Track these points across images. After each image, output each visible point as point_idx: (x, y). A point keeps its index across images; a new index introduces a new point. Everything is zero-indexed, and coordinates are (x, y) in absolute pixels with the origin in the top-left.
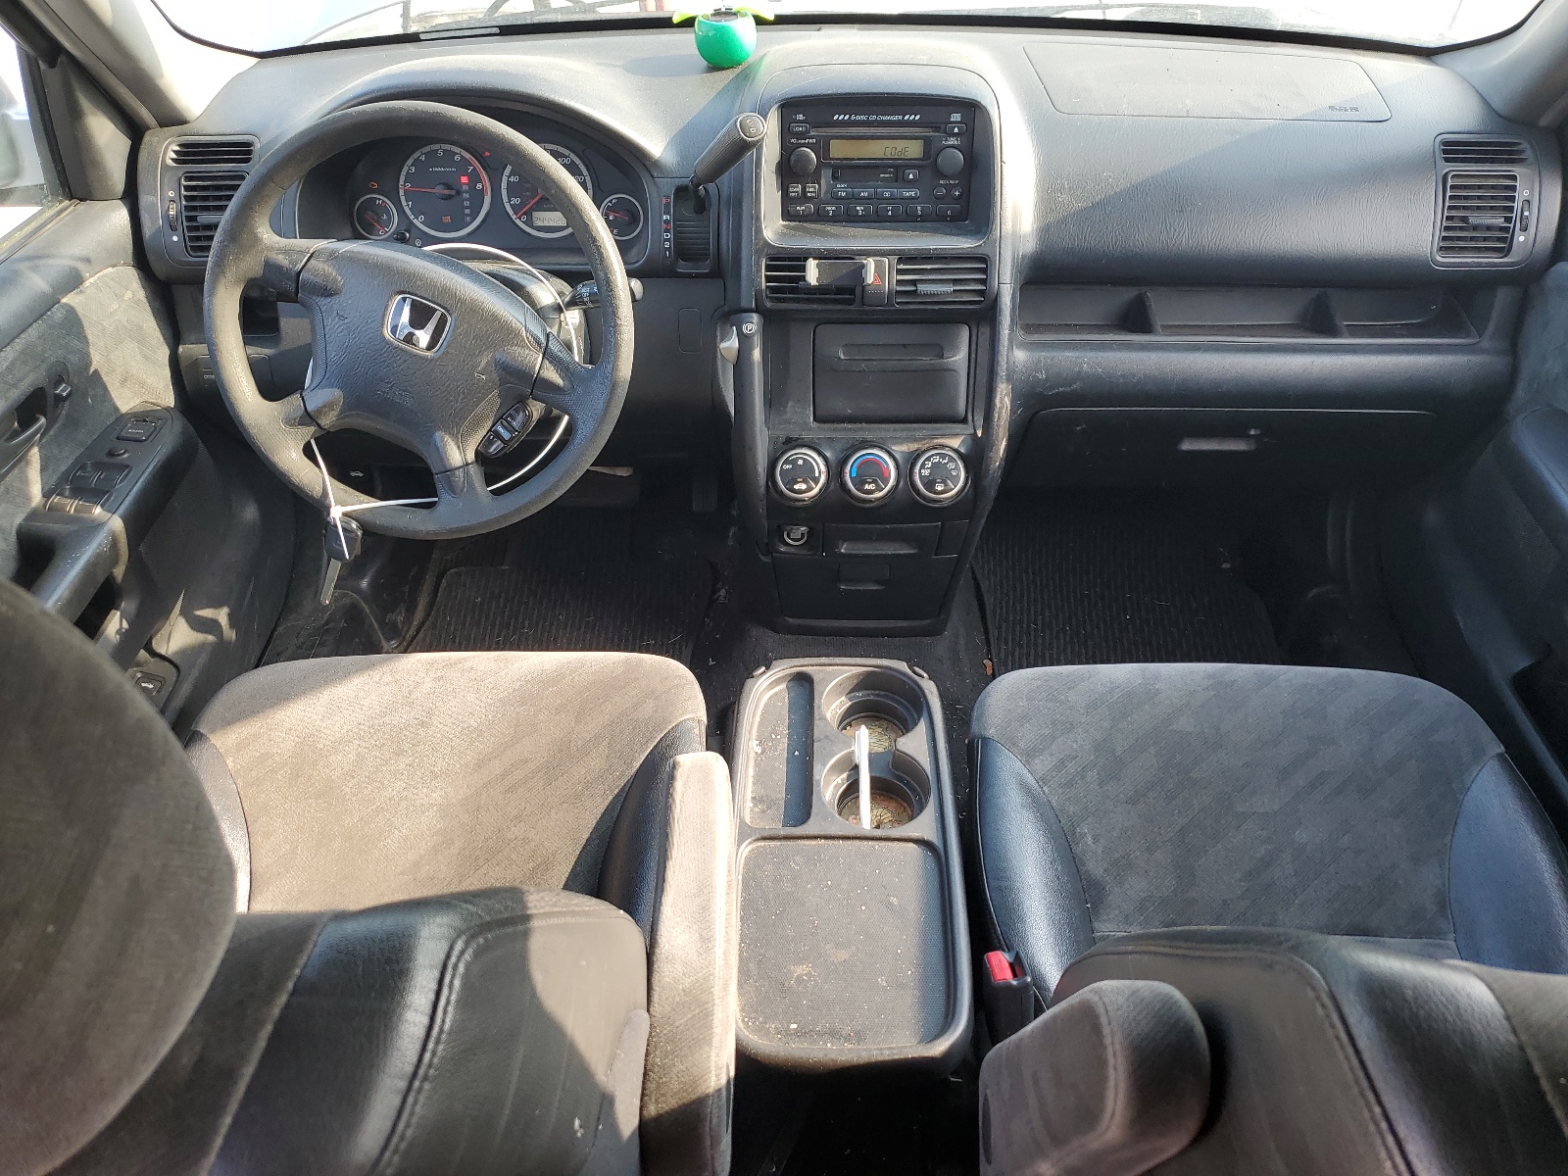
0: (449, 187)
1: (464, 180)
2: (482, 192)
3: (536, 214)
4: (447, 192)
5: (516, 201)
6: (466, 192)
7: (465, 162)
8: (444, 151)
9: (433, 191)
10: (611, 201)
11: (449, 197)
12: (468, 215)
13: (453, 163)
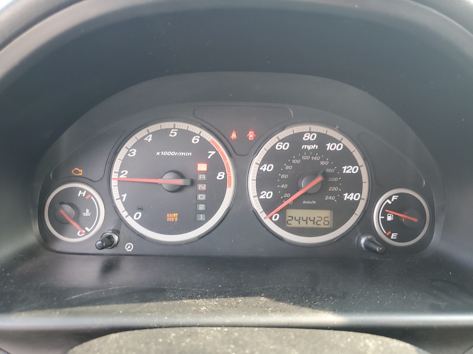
0: (181, 176)
1: (202, 167)
2: (224, 183)
3: (290, 212)
4: (180, 182)
5: (267, 195)
6: (202, 182)
7: (205, 145)
8: (180, 131)
9: (159, 181)
10: (390, 198)
11: (180, 189)
12: (201, 212)
13: (189, 147)
